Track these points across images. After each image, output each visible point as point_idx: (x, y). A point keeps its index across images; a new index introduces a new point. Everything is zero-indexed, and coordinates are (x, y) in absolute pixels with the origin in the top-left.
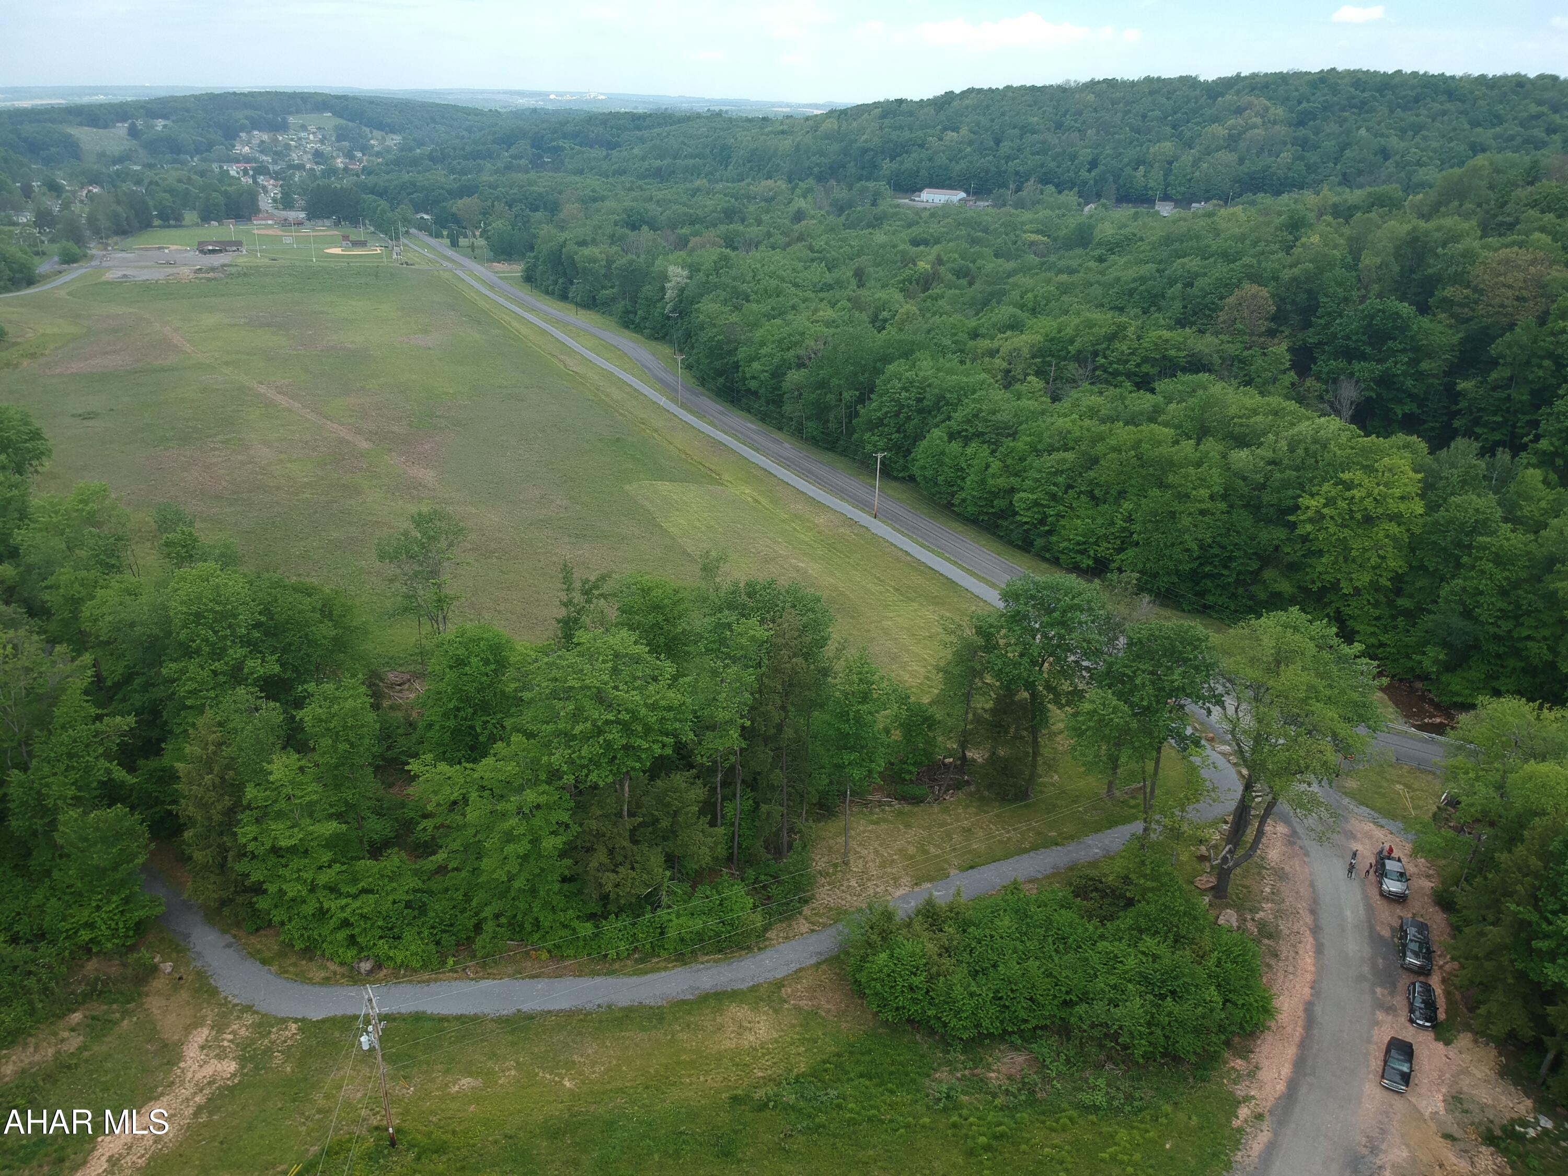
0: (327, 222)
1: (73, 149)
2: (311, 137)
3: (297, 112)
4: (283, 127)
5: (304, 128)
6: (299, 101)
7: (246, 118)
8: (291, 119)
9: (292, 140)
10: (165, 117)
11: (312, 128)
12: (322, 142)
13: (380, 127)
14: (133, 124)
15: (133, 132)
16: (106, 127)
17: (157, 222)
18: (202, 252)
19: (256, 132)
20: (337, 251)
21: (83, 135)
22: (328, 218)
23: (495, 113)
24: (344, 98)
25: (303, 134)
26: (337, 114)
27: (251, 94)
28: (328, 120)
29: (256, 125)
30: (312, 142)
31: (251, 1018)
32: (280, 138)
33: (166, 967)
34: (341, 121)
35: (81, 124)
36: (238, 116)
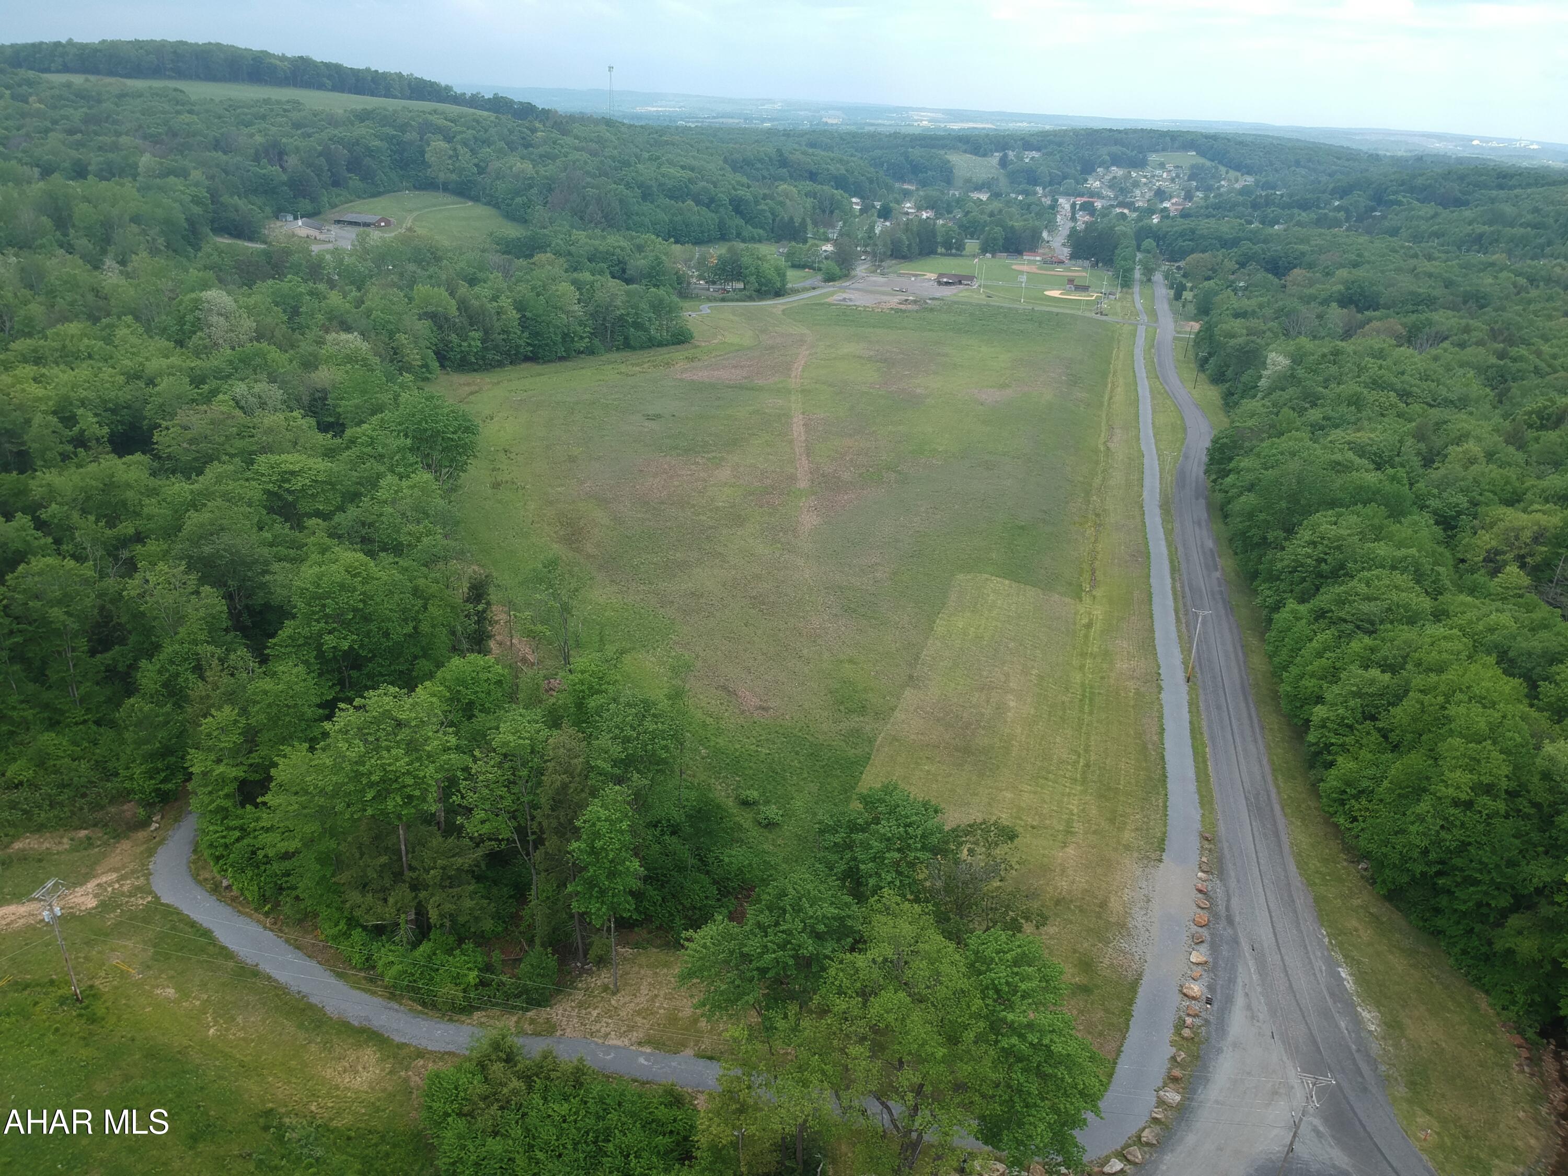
0: (1087, 263)
1: (946, 174)
2: (1165, 175)
3: (1163, 150)
4: (1139, 163)
5: (1162, 166)
6: (1168, 139)
7: (1109, 154)
8: (1153, 157)
9: (1145, 177)
10: (1038, 149)
11: (1169, 166)
12: (1173, 180)
13: (1238, 168)
14: (1005, 155)
15: (1003, 163)
16: (984, 155)
17: (940, 250)
18: (940, 283)
19: (1114, 168)
20: (1056, 293)
21: (962, 163)
22: (1087, 259)
23: (1375, 158)
24: (1215, 137)
25: (1157, 172)
26: (1201, 153)
27: (1126, 132)
28: (1191, 157)
29: (1116, 161)
30: (1164, 180)
31: (141, 881)
32: (1134, 174)
33: (154, 826)
34: (1201, 160)
35: (965, 152)
36: (1104, 152)
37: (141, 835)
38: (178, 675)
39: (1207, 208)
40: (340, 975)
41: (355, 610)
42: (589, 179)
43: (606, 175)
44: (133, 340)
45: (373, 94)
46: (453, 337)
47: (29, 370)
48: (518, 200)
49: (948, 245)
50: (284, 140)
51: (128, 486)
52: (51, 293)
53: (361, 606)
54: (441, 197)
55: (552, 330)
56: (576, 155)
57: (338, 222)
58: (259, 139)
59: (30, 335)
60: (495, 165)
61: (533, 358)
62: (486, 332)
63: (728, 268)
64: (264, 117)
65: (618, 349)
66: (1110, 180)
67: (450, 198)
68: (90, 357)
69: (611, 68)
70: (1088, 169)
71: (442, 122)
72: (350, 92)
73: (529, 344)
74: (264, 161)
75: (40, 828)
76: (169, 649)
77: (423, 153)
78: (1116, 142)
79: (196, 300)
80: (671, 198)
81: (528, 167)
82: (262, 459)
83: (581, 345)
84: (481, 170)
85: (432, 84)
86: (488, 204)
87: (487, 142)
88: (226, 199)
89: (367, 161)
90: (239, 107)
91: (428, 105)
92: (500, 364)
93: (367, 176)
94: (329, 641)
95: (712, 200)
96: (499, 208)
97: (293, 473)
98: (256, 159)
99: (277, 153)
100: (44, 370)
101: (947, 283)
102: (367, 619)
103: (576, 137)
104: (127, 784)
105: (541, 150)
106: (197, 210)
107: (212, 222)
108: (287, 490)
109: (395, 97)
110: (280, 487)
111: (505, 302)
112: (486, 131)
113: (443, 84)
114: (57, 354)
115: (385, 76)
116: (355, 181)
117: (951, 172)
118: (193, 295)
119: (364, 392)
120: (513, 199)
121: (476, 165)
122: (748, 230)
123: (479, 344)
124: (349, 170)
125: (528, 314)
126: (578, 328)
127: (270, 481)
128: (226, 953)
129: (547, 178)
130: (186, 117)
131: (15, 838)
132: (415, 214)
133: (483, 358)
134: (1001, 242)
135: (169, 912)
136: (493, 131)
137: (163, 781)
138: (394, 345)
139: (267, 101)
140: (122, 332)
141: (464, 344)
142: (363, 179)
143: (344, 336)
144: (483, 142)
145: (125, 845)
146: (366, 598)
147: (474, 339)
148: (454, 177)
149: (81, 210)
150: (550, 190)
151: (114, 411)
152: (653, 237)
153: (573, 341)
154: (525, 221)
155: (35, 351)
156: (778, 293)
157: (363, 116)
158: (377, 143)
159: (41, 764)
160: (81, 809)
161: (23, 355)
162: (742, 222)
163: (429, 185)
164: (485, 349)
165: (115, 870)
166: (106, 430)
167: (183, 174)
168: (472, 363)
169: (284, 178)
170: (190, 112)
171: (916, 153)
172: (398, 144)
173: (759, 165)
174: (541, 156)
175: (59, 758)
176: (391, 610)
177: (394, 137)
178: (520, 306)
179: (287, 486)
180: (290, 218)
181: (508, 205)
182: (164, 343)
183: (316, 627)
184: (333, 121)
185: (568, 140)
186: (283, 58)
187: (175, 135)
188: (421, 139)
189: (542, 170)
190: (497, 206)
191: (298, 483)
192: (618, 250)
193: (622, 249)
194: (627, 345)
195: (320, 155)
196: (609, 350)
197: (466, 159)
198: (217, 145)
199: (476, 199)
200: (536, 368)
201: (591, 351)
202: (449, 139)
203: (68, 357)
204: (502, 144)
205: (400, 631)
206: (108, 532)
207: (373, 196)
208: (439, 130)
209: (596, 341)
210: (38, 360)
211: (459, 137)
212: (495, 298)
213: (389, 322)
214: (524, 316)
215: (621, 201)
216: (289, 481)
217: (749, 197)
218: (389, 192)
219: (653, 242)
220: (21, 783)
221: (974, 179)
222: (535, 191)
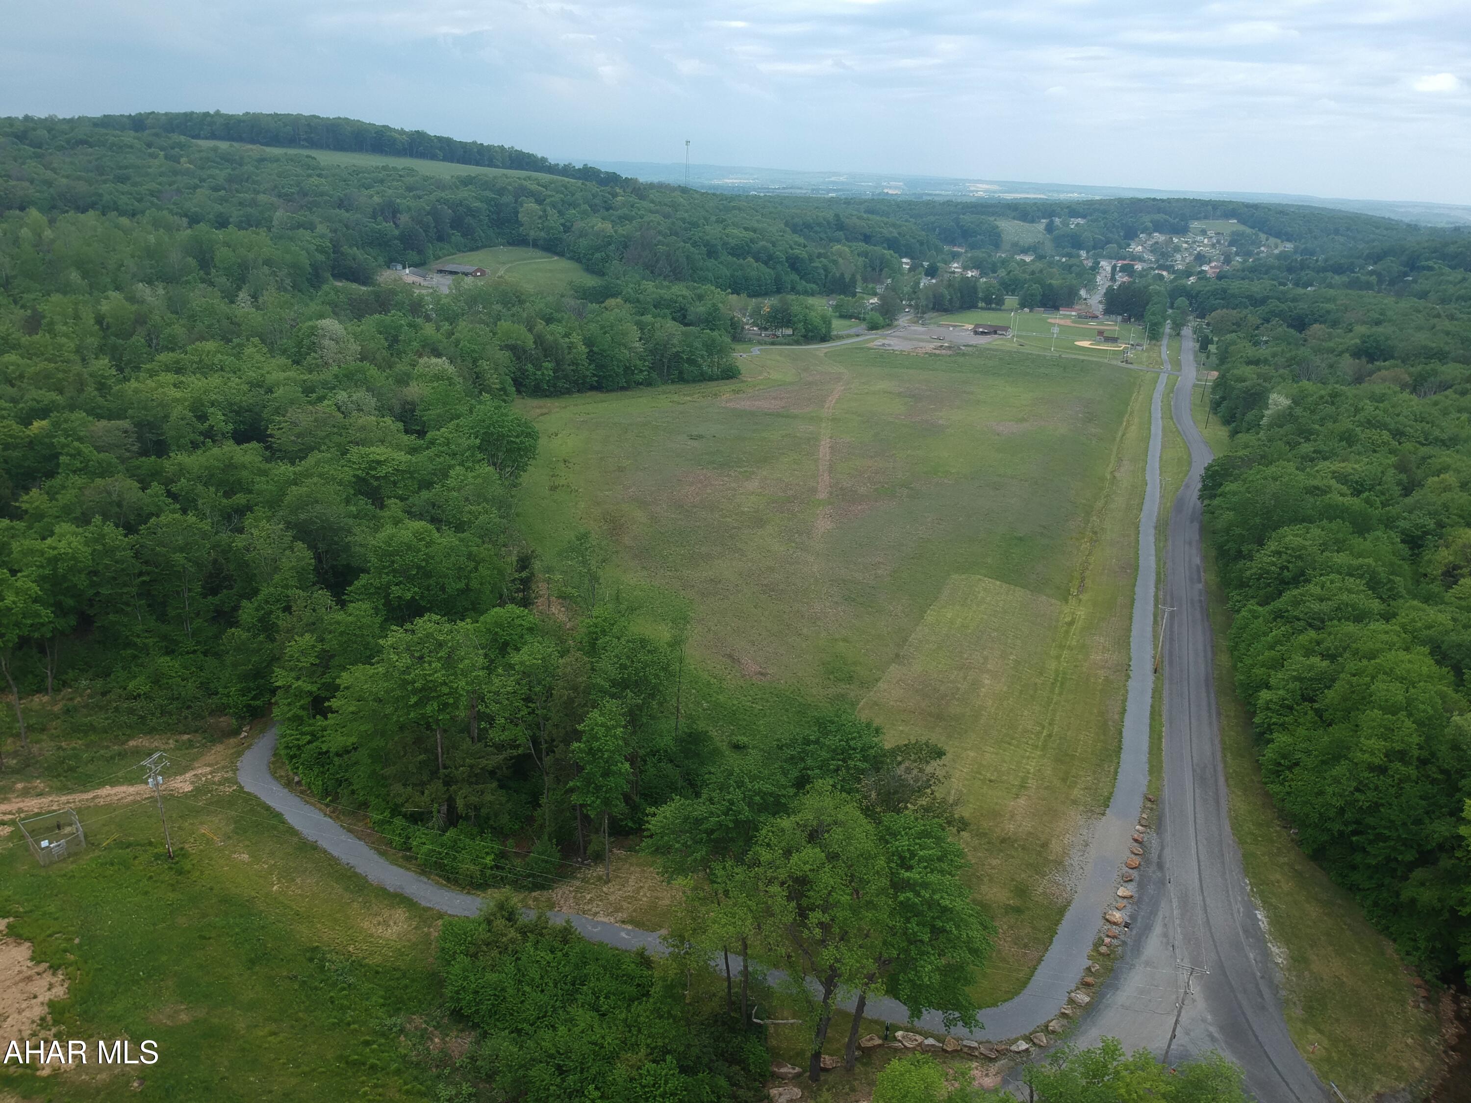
0: (1120, 318)
1: (995, 239)
2: (1206, 241)
3: (1204, 218)
4: (1181, 230)
5: (1204, 232)
6: (1210, 207)
7: (1151, 222)
8: (1195, 225)
9: (1186, 242)
10: (1083, 217)
11: (1211, 233)
12: (1213, 246)
13: (1278, 235)
14: (1052, 222)
15: (1050, 228)
16: (1033, 221)
17: (981, 304)
18: (976, 333)
19: (1156, 234)
20: (1086, 344)
21: (1010, 229)
22: (1120, 314)
23: (1413, 228)
24: (1256, 207)
25: (1198, 238)
26: (1242, 221)
27: (1169, 201)
28: (1232, 225)
29: (1158, 227)
30: (1205, 246)
31: (230, 775)
32: (1175, 240)
33: (244, 734)
34: (1242, 228)
35: (1014, 218)
36: (1146, 220)
37: (232, 741)
38: (271, 612)
39: (1243, 271)
40: (382, 854)
41: (419, 567)
42: (660, 238)
43: (676, 234)
44: (258, 357)
45: (478, 164)
46: (529, 367)
47: (170, 377)
48: (598, 255)
49: (988, 301)
50: (398, 201)
51: (244, 467)
52: (192, 317)
53: (424, 564)
54: (530, 252)
55: (615, 363)
56: (652, 217)
57: (441, 271)
58: (376, 199)
59: (173, 350)
60: (579, 225)
61: (598, 387)
62: (558, 363)
63: (779, 316)
64: (382, 181)
65: (673, 382)
66: (1152, 246)
67: (540, 253)
68: (222, 369)
69: (688, 142)
70: (1131, 234)
71: (535, 187)
72: (458, 162)
73: (594, 375)
74: (380, 218)
75: (151, 731)
76: (265, 591)
77: (516, 213)
78: (1159, 210)
79: (313, 327)
80: (733, 255)
81: (608, 227)
82: (354, 449)
83: (640, 377)
84: (567, 229)
85: (530, 156)
86: (571, 258)
87: (574, 205)
88: (345, 249)
89: (469, 220)
90: (363, 172)
91: (523, 173)
92: (569, 392)
93: (467, 232)
94: (396, 591)
95: (770, 257)
96: (580, 262)
97: (379, 462)
98: (374, 216)
99: (391, 211)
100: (183, 379)
101: (983, 333)
102: (428, 575)
103: (652, 202)
104: (225, 700)
105: (620, 212)
106: (320, 257)
107: (333, 268)
108: (373, 476)
109: (497, 167)
110: (368, 474)
111: (576, 338)
112: (573, 195)
113: (539, 156)
114: (195, 366)
115: (489, 148)
116: (457, 237)
117: (1000, 236)
118: (310, 323)
119: (445, 404)
120: (593, 254)
121: (563, 225)
122: (802, 285)
123: (551, 373)
124: (452, 228)
125: (595, 349)
126: (638, 362)
127: (360, 468)
128: (293, 832)
129: (623, 236)
130: (315, 180)
131: (131, 737)
132: (508, 266)
133: (555, 386)
134: (1039, 298)
135: (250, 799)
136: (578, 195)
137: (253, 699)
138: (477, 370)
139: (385, 168)
140: (249, 350)
141: (539, 373)
142: (464, 235)
143: (434, 360)
144: (570, 205)
145: (219, 748)
146: (429, 557)
147: (547, 369)
148: (543, 234)
149: (222, 253)
150: (626, 247)
151: (238, 413)
152: (713, 288)
153: (633, 374)
154: (601, 274)
155: (177, 362)
156: (824, 339)
157: (467, 182)
158: (478, 204)
159: (156, 682)
160: (186, 718)
161: (166, 365)
162: (796, 277)
163: (521, 241)
164: (557, 378)
165: (209, 765)
166: (230, 427)
167: (311, 227)
168: (545, 390)
169: (397, 232)
170: (319, 176)
171: (967, 219)
172: (496, 205)
173: (817, 229)
174: (620, 218)
175: (171, 677)
176: (448, 569)
177: (493, 199)
178: (589, 342)
179: (373, 473)
180: (400, 267)
181: (588, 260)
182: (283, 360)
183: (385, 579)
184: (440, 185)
185: (645, 204)
186: (402, 132)
187: (305, 195)
188: (516, 202)
189: (620, 231)
190: (578, 260)
191: (382, 471)
192: (680, 299)
193: (684, 297)
194: (682, 379)
195: (428, 214)
196: (665, 383)
197: (554, 220)
198: (340, 204)
199: (561, 254)
200: (600, 396)
201: (648, 383)
202: (540, 201)
203: (204, 368)
204: (587, 207)
205: (454, 586)
206: (225, 501)
207: (472, 250)
208: (531, 194)
209: (654, 375)
210: (179, 371)
211: (548, 200)
212: (567, 335)
213: (474, 351)
214: (591, 351)
215: (688, 257)
216: (375, 469)
217: (805, 255)
218: (484, 247)
219: (712, 292)
220: (139, 695)
221: (1021, 243)
222: (612, 247)
